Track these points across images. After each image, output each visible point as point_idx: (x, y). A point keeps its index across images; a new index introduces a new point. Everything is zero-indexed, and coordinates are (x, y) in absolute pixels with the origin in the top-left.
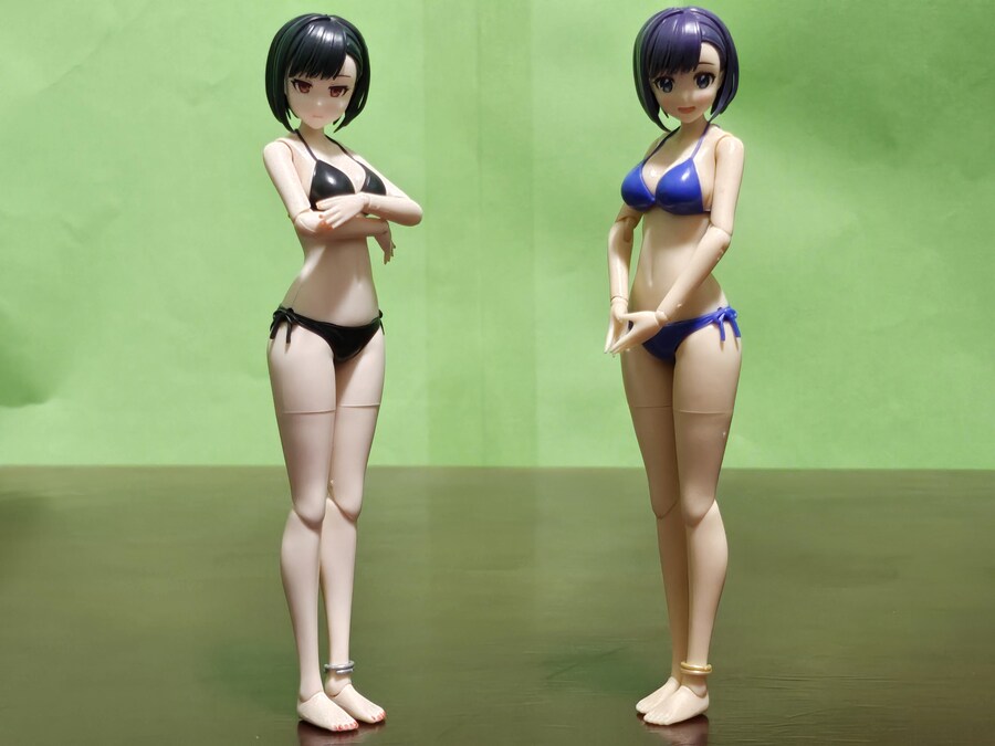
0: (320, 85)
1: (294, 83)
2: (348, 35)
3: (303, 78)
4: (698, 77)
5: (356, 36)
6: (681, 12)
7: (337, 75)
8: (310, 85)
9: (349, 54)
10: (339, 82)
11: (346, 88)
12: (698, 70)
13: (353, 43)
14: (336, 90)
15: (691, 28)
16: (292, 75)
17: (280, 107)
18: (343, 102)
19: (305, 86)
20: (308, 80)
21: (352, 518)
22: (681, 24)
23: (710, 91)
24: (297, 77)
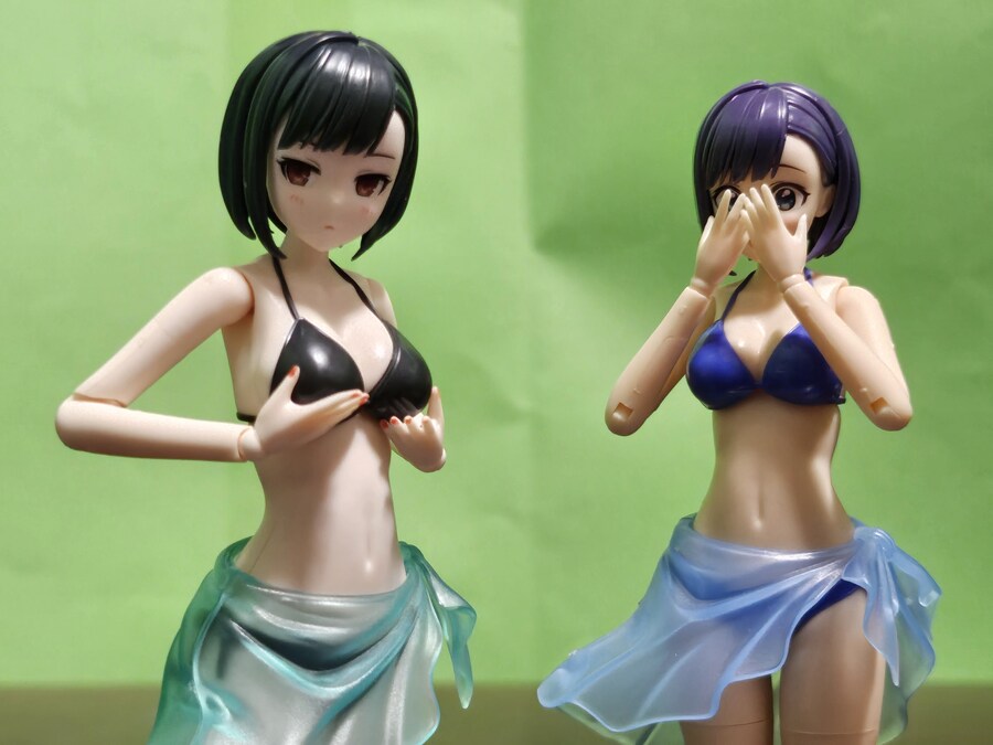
3: (303, 155)
7: (371, 150)
8: (315, 168)
9: (397, 107)
10: (373, 165)
11: (384, 178)
13: (402, 89)
14: (366, 183)
16: (285, 144)
18: (376, 204)
19: (303, 172)
20: (311, 158)
24: (292, 152)
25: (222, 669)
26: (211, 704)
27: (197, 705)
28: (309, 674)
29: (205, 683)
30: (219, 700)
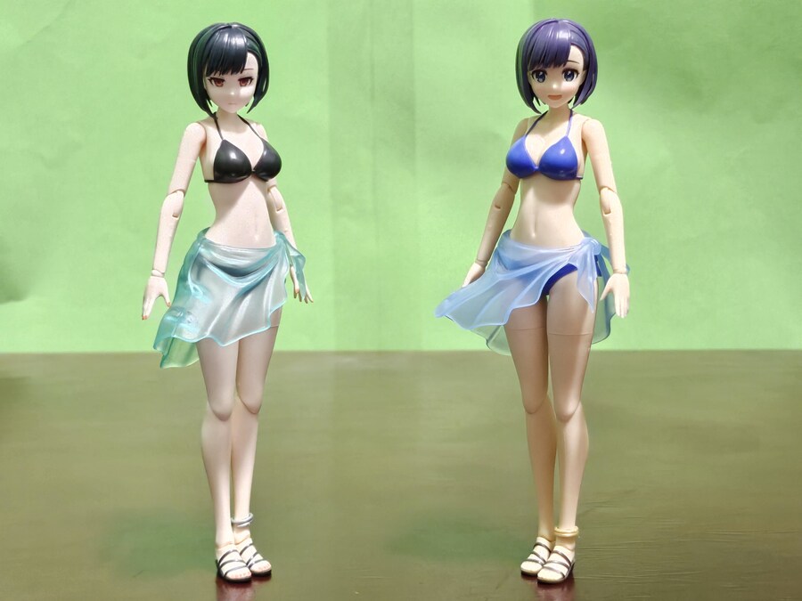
0: (232, 79)
1: (210, 80)
2: (247, 37)
3: (217, 76)
4: (565, 72)
5: (255, 38)
6: (556, 21)
7: (243, 69)
8: (223, 81)
9: (250, 51)
10: (245, 74)
11: (251, 79)
12: (566, 67)
13: (252, 42)
14: (245, 81)
15: (563, 35)
17: (202, 98)
18: (249, 90)
19: (219, 82)
20: (221, 77)
21: (253, 411)
22: (557, 29)
23: (574, 84)
24: (212, 76)
25: (198, 276)
26: (194, 288)
27: (189, 290)
28: (233, 278)
29: (193, 281)
30: (197, 287)
